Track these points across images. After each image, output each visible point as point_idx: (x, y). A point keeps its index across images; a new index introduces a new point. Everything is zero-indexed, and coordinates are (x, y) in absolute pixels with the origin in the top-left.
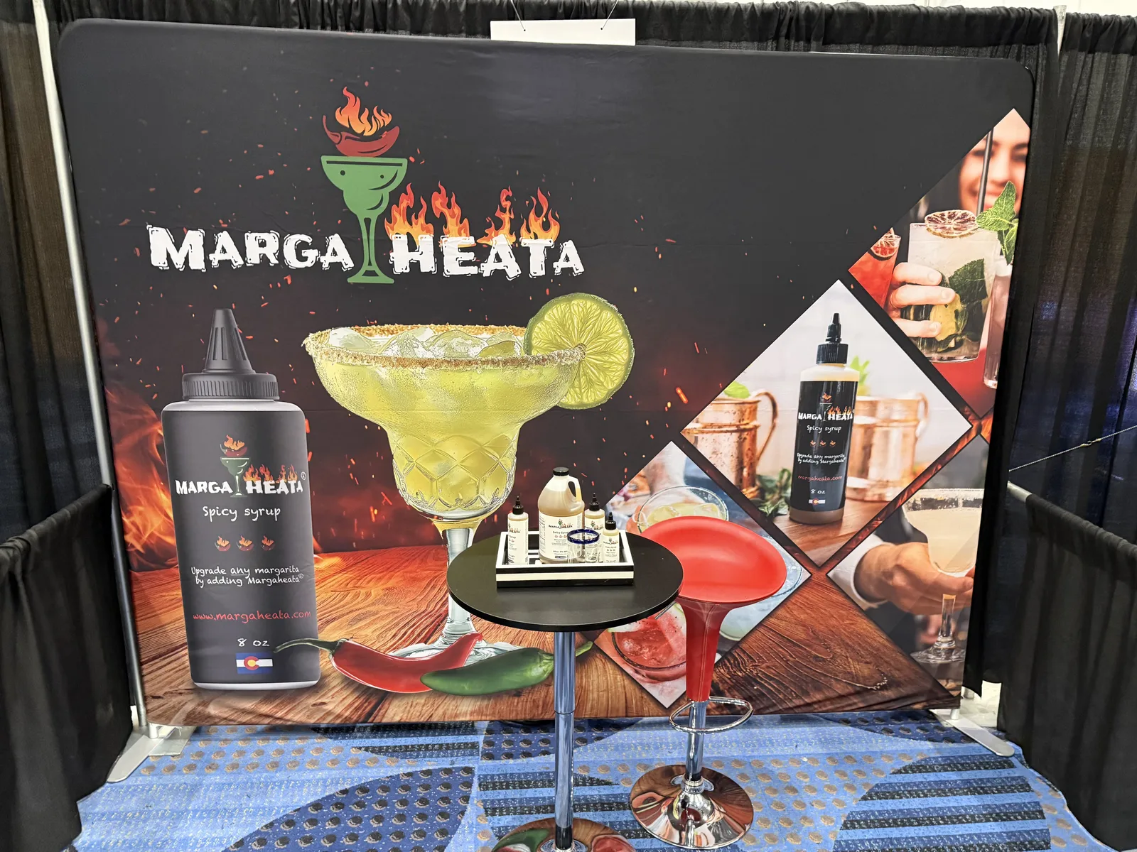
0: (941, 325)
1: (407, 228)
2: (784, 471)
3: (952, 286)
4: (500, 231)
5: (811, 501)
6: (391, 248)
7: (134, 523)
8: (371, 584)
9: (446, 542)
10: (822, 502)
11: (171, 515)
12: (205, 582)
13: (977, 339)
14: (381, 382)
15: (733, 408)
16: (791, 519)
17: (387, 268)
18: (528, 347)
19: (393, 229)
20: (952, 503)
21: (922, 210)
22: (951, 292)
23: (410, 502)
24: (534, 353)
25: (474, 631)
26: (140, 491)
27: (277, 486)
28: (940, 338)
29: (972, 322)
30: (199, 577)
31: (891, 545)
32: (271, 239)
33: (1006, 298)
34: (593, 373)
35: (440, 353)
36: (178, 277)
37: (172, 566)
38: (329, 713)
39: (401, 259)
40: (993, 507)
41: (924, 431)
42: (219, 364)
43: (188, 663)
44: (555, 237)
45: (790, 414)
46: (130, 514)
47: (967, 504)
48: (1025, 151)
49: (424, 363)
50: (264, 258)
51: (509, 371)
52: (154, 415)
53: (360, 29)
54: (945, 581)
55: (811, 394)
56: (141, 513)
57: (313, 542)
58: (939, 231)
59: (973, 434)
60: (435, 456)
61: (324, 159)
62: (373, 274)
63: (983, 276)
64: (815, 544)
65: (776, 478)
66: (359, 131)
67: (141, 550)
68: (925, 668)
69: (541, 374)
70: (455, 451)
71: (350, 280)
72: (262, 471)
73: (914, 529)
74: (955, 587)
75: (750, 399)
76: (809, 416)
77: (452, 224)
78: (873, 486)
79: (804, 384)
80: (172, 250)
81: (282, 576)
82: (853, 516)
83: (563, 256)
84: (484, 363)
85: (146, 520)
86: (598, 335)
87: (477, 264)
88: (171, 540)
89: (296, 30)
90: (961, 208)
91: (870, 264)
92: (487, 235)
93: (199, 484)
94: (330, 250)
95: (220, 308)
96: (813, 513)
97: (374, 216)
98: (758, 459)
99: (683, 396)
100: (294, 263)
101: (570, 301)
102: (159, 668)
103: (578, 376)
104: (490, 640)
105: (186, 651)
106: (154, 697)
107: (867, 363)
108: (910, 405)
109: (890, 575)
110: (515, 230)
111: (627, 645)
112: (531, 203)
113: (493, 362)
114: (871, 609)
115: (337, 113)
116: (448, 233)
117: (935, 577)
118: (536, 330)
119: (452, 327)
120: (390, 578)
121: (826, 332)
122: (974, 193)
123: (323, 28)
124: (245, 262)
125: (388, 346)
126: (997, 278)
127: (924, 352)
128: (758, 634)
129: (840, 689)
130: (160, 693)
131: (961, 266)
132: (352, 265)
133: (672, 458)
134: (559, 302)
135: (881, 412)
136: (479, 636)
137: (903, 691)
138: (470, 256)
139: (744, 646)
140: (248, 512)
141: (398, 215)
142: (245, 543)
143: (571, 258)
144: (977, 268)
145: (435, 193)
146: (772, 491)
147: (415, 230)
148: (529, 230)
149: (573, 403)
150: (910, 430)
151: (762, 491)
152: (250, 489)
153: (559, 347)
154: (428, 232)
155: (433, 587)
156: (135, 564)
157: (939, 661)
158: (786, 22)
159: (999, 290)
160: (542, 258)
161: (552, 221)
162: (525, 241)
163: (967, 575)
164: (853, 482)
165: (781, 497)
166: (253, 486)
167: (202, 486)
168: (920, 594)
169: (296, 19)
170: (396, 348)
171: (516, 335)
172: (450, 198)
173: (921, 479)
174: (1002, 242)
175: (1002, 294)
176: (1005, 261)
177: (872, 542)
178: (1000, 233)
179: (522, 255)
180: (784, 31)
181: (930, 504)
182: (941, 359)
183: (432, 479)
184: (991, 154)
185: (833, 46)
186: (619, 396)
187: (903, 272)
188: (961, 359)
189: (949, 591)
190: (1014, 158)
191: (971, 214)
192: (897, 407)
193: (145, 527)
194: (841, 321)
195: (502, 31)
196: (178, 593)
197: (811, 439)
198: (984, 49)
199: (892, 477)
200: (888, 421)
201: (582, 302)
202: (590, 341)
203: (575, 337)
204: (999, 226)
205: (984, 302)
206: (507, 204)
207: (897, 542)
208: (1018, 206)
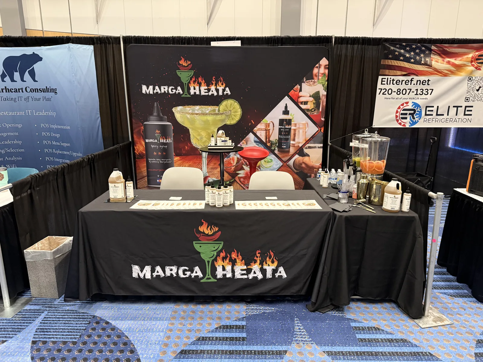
0: (310, 106)
1: (194, 85)
2: (276, 139)
3: (312, 97)
4: (213, 85)
5: (282, 147)
6: (190, 89)
7: (137, 148)
8: (186, 163)
9: (202, 155)
10: (285, 147)
11: (144, 146)
12: (151, 162)
13: (319, 109)
14: (188, 118)
15: (264, 125)
16: (278, 151)
17: (189, 93)
18: (219, 111)
19: (191, 85)
20: (315, 147)
21: (305, 80)
22: (312, 98)
23: (194, 145)
24: (220, 112)
25: (208, 175)
26: (138, 141)
27: (166, 141)
28: (310, 109)
29: (317, 105)
32: (166, 87)
34: (233, 117)
35: (200, 112)
36: (148, 95)
37: (144, 158)
39: (192, 92)
40: (325, 149)
41: (307, 130)
42: (155, 114)
43: (147, 180)
44: (224, 87)
45: (277, 126)
46: (136, 146)
47: (318, 147)
48: (327, 66)
49: (197, 114)
50: (165, 91)
51: (215, 116)
52: (142, 125)
53: (184, 44)
54: (315, 166)
55: (281, 122)
56: (138, 146)
57: (174, 154)
58: (309, 85)
59: (319, 131)
60: (199, 135)
61: (177, 71)
62: (186, 95)
63: (319, 95)
64: (284, 157)
65: (274, 141)
66: (184, 65)
67: (138, 154)
69: (222, 117)
70: (204, 134)
71: (182, 96)
72: (163, 137)
73: (306, 153)
74: (317, 167)
75: (268, 123)
76: (281, 127)
77: (203, 84)
78: (296, 143)
79: (280, 119)
80: (147, 90)
81: (167, 161)
82: (292, 150)
83: (226, 91)
84: (209, 114)
86: (234, 108)
87: (208, 92)
88: (144, 152)
89: (172, 45)
90: (313, 79)
91: (293, 92)
92: (210, 86)
93: (150, 140)
94: (178, 90)
95: (155, 102)
96: (283, 149)
97: (187, 83)
98: (270, 137)
99: (253, 122)
100: (170, 92)
101: (228, 100)
102: (141, 181)
103: (230, 117)
104: (211, 177)
105: (147, 178)
107: (293, 115)
108: (304, 124)
109: (301, 164)
110: (216, 85)
111: (242, 180)
112: (219, 79)
113: (211, 114)
114: (297, 172)
115: (180, 62)
116: (202, 86)
117: (312, 165)
118: (221, 107)
119: (203, 106)
120: (190, 162)
121: (284, 107)
122: (316, 76)
123: (177, 44)
124: (161, 92)
125: (189, 110)
127: (307, 112)
130: (141, 187)
131: (314, 92)
132: (182, 93)
133: (251, 136)
134: (226, 101)
135: (298, 126)
136: (209, 177)
138: (206, 91)
140: (160, 146)
141: (192, 82)
142: (160, 153)
143: (228, 91)
144: (318, 93)
145: (199, 78)
146: (274, 144)
147: (195, 85)
148: (219, 85)
149: (229, 123)
150: (304, 130)
151: (272, 144)
152: (161, 141)
153: (226, 111)
154: (198, 86)
156: (136, 157)
158: (273, 40)
159: (323, 98)
160: (222, 91)
161: (224, 83)
162: (218, 88)
163: (320, 165)
164: (292, 142)
165: (276, 146)
167: (151, 140)
168: (308, 169)
169: (172, 42)
170: (191, 111)
171: (216, 108)
172: (202, 78)
173: (307, 142)
174: (323, 87)
175: (324, 99)
176: (324, 91)
177: (297, 156)
178: (323, 85)
179: (217, 90)
180: (272, 42)
181: (310, 147)
182: (311, 114)
183: (199, 140)
184: (320, 67)
186: (239, 122)
187: (301, 94)
188: (315, 114)
189: (315, 168)
190: (325, 68)
191: (316, 81)
192: (301, 125)
193: (139, 149)
194: (287, 105)
195: (213, 44)
196: (145, 164)
197: (282, 132)
198: (317, 44)
199: (301, 141)
200: (299, 128)
201: (230, 101)
202: (232, 109)
203: (229, 109)
204: (323, 83)
205: (320, 101)
206: (214, 80)
207: (302, 156)
208: (326, 79)
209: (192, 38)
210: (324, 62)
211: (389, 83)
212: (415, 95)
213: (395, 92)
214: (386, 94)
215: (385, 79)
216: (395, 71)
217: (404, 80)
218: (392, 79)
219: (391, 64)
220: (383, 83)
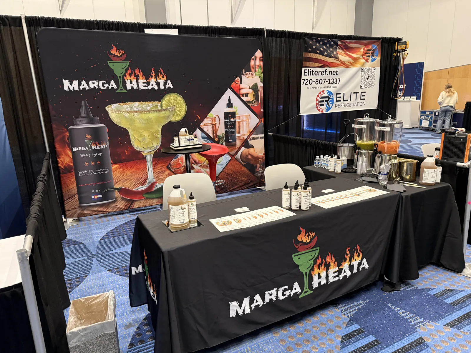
0: (250, 98)
1: (130, 78)
2: (223, 133)
4: (152, 78)
5: (229, 140)
6: (126, 83)
7: (61, 161)
8: (127, 171)
9: (146, 158)
10: (232, 140)
11: (72, 157)
12: (82, 175)
13: (258, 101)
14: (126, 117)
15: (210, 119)
16: (226, 145)
17: (125, 88)
18: (162, 107)
19: (126, 79)
20: (258, 138)
21: (244, 72)
22: (252, 90)
23: (135, 149)
24: (163, 108)
25: (155, 181)
26: (63, 152)
27: (100, 147)
28: (251, 101)
29: (256, 96)
30: (80, 174)
31: (247, 149)
32: (96, 82)
33: (262, 91)
34: (178, 112)
35: (140, 109)
36: (71, 93)
37: (72, 172)
38: (119, 208)
39: (129, 86)
40: (266, 138)
41: (250, 122)
42: (83, 115)
43: (78, 199)
44: (165, 80)
45: (223, 120)
46: (60, 158)
47: (261, 138)
48: (262, 59)
49: (136, 112)
50: (94, 87)
51: (157, 113)
52: (66, 130)
53: (112, 30)
54: (259, 156)
55: (226, 115)
56: (63, 157)
57: (111, 161)
58: (248, 77)
59: (260, 122)
60: (141, 136)
61: (108, 62)
62: (122, 90)
64: (231, 150)
65: (221, 135)
66: (117, 55)
67: (63, 168)
68: (258, 177)
69: (165, 113)
70: (146, 134)
71: (116, 92)
72: (96, 143)
73: (251, 145)
74: (261, 157)
75: (214, 117)
76: (227, 120)
77: (141, 77)
78: (242, 136)
79: (225, 113)
80: (70, 86)
81: (103, 171)
82: (238, 143)
83: (168, 84)
84: (151, 111)
85: (65, 159)
86: (178, 103)
87: (147, 86)
88: (72, 164)
89: (96, 30)
90: (251, 71)
91: (234, 85)
92: (149, 79)
94: (111, 84)
95: (83, 100)
96: (230, 143)
97: (121, 76)
98: (217, 131)
99: (199, 117)
100: (102, 88)
101: (170, 95)
102: (69, 202)
103: (174, 113)
104: (159, 183)
105: (77, 196)
106: (68, 211)
107: (237, 107)
108: (246, 116)
109: (247, 156)
110: (156, 78)
112: (159, 71)
113: (153, 111)
114: (245, 164)
115: (111, 51)
116: (140, 79)
117: (257, 155)
118: (163, 102)
119: (142, 102)
120: (132, 169)
121: (228, 100)
122: (253, 68)
123: (103, 30)
124: (89, 88)
126: (260, 87)
127: (248, 104)
128: (221, 173)
129: (241, 184)
130: (70, 209)
131: (253, 84)
132: (117, 88)
133: (198, 132)
134: (168, 95)
135: (241, 118)
137: (254, 183)
138: (145, 84)
139: (219, 177)
140: (93, 154)
141: (127, 75)
142: (92, 163)
143: (170, 84)
144: (256, 85)
145: (136, 70)
146: (221, 139)
147: (132, 79)
148: (159, 78)
149: (174, 120)
150: (247, 122)
151: (219, 139)
152: (93, 148)
153: (169, 106)
154: (135, 79)
155: (144, 170)
156: (61, 172)
157: (260, 175)
158: (211, 30)
159: (261, 89)
160: (163, 84)
161: (164, 76)
162: (159, 80)
163: (263, 154)
164: (238, 135)
165: (223, 140)
166: (94, 147)
167: (80, 148)
168: (254, 160)
169: (96, 27)
170: (129, 108)
171: (158, 104)
172: (140, 70)
173: (251, 133)
174: (260, 79)
175: (262, 90)
176: (261, 83)
177: (243, 149)
178: (259, 77)
179: (158, 84)
180: (210, 32)
181: (254, 139)
182: (252, 105)
183: (141, 142)
184: (256, 59)
185: (221, 35)
186: (184, 118)
187: (242, 86)
188: (256, 105)
189: (260, 158)
190: (260, 60)
191: (253, 73)
192: (244, 117)
193: (64, 161)
194: (230, 98)
195: (147, 31)
196: (75, 179)
197: (228, 125)
198: (251, 37)
199: (245, 133)
200: (243, 120)
201: (173, 95)
202: (176, 105)
203: (173, 103)
204: (259, 75)
205: (258, 92)
206: (153, 72)
207: (248, 148)
208: (262, 71)
209: (122, 24)
210: (259, 54)
211: (309, 74)
212: (328, 84)
213: (314, 82)
214: (308, 84)
215: (307, 70)
216: (314, 63)
217: (320, 71)
218: (311, 71)
219: (310, 57)
220: (305, 74)
